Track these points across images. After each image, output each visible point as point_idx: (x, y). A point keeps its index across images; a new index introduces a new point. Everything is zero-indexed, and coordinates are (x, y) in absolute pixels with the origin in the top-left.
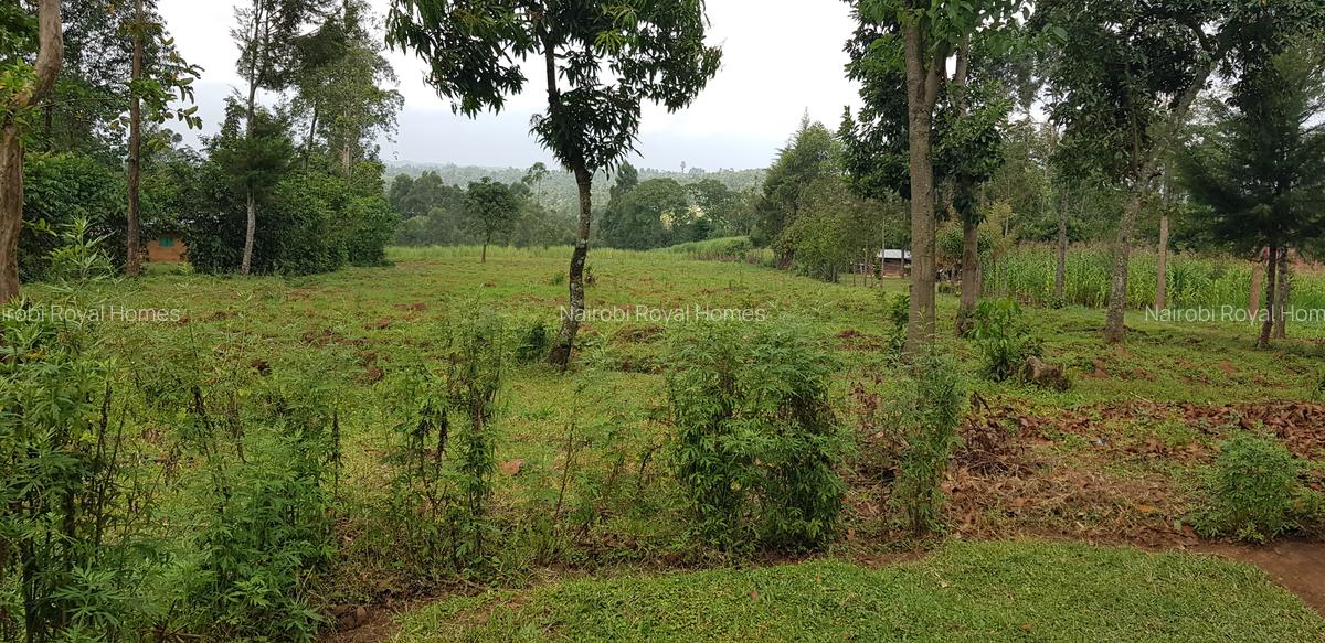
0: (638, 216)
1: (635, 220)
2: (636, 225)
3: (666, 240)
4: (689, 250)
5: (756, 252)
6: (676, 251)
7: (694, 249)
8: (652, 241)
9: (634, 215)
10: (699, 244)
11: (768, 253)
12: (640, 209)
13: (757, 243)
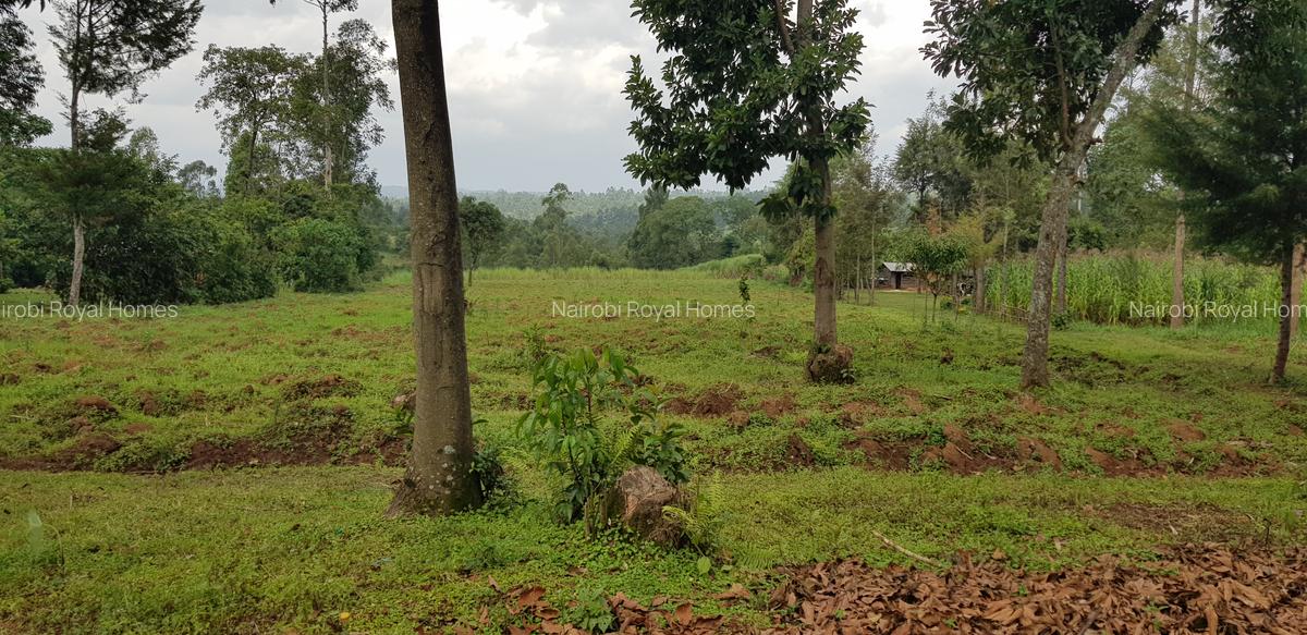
0: (664, 236)
1: (661, 240)
2: (663, 244)
3: (693, 259)
4: (712, 269)
5: (770, 269)
6: (701, 269)
7: (717, 267)
8: (679, 260)
9: (661, 233)
10: (723, 262)
11: (783, 270)
12: (666, 228)
13: (770, 259)
